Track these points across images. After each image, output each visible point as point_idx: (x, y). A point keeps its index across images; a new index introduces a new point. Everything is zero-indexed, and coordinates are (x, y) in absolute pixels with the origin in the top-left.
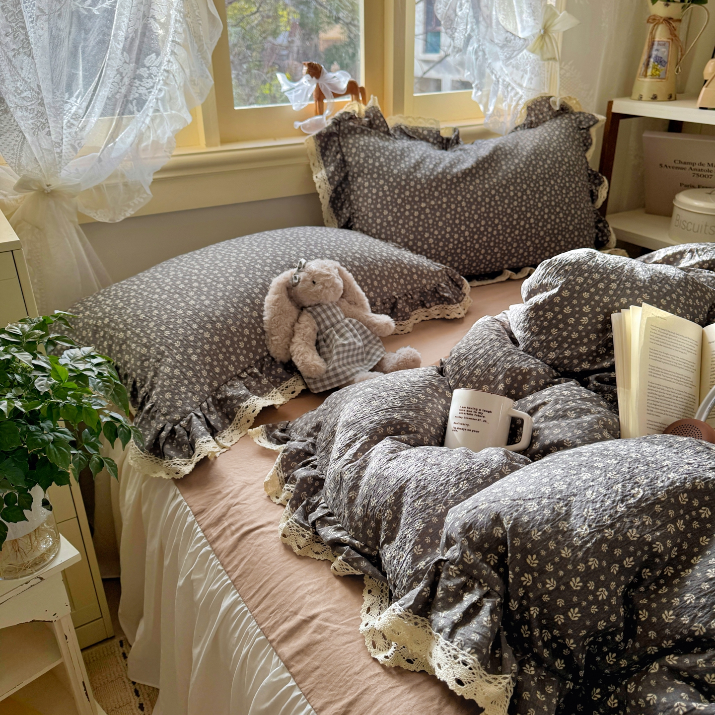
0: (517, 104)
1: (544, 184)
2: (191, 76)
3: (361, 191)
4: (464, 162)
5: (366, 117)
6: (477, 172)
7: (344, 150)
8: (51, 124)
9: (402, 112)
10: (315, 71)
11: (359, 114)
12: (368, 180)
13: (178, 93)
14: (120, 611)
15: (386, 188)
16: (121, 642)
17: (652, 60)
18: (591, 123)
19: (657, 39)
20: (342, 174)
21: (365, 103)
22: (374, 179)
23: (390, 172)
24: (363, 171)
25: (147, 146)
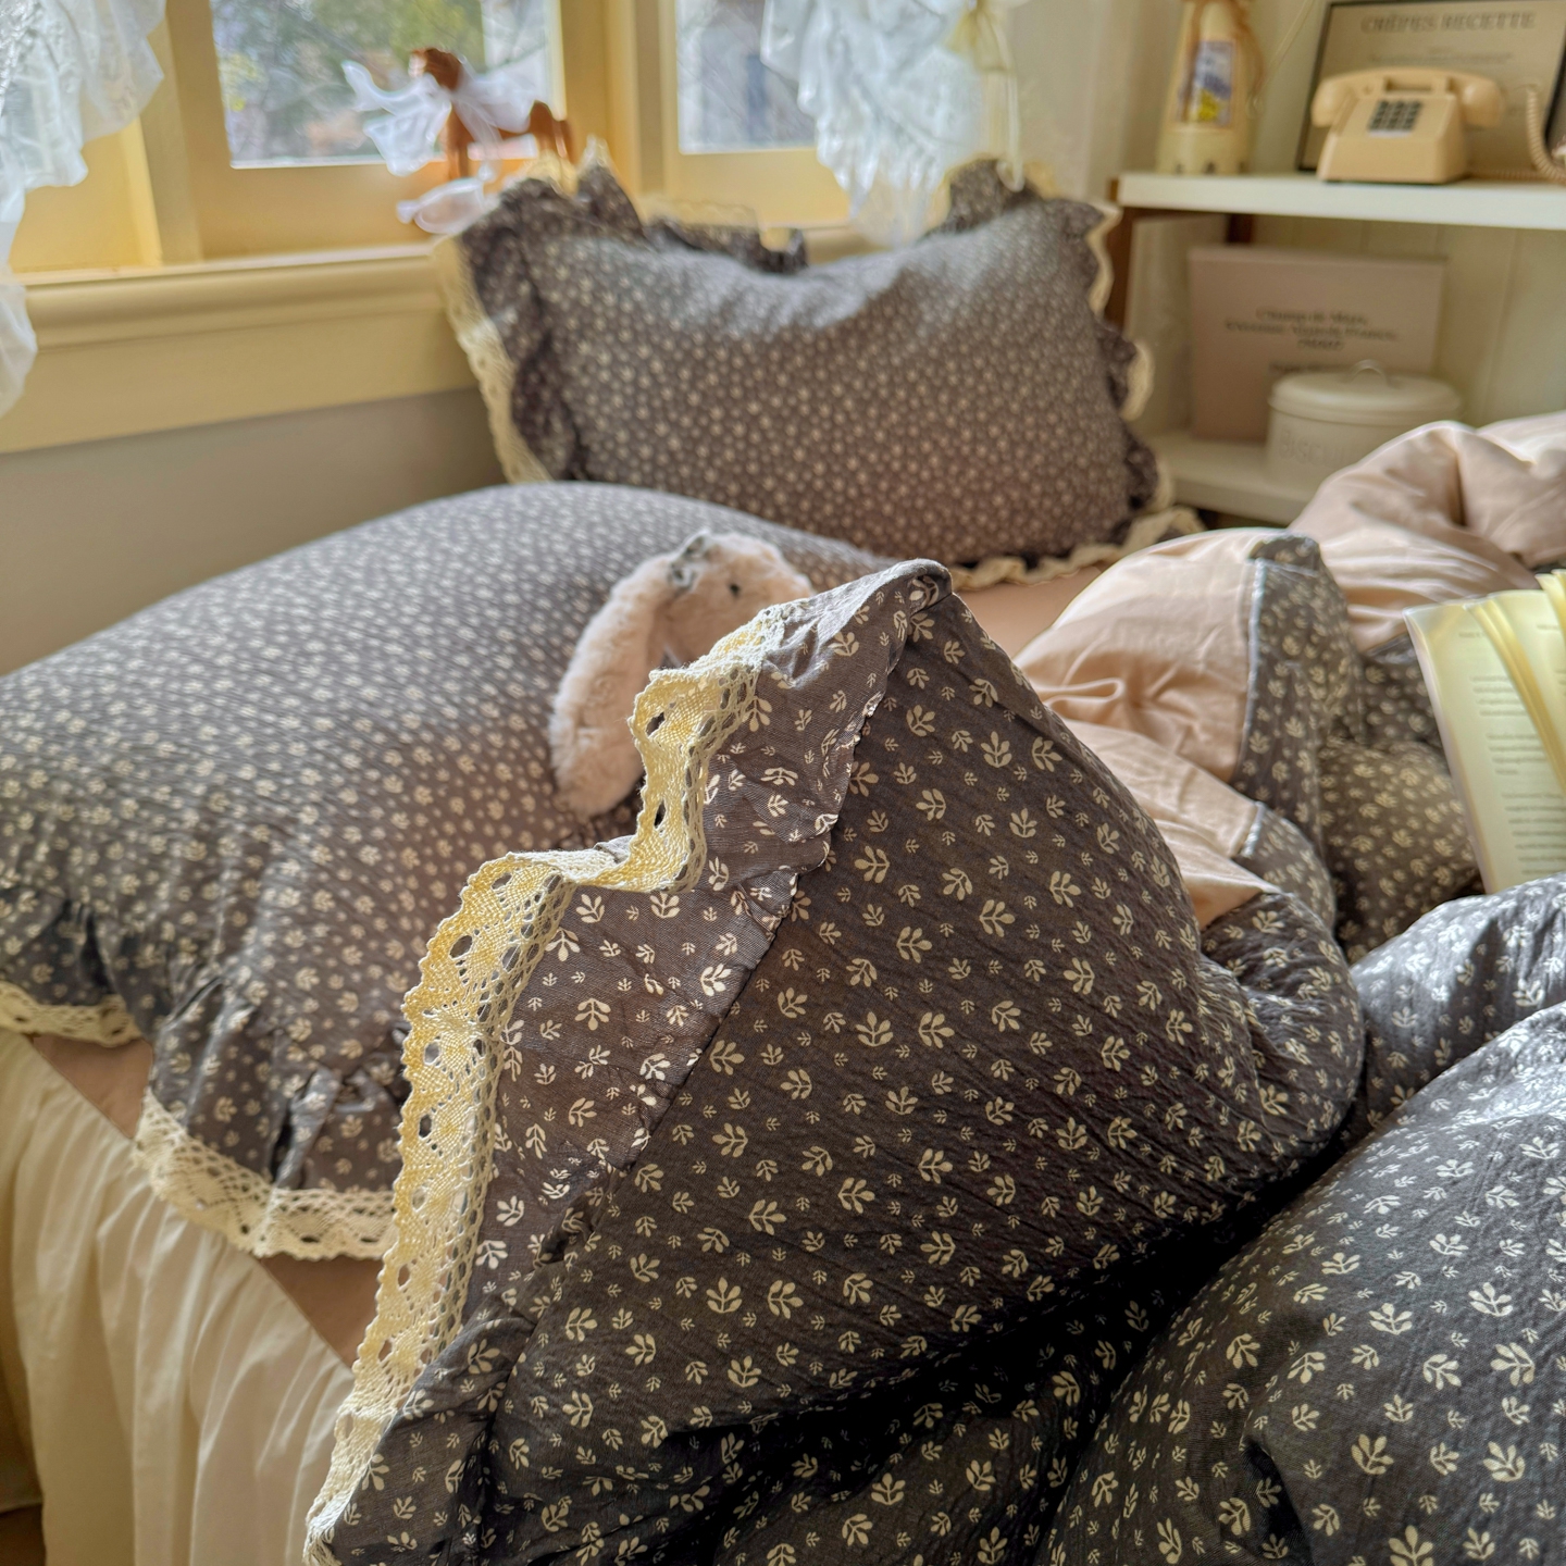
1: (1018, 359)
3: (594, 377)
4: (835, 303)
5: (582, 193)
6: (871, 327)
7: (536, 272)
9: (662, 188)
10: (445, 71)
11: (562, 185)
12: (609, 348)
15: (657, 366)
17: (1198, 85)
18: (1088, 221)
19: (1206, 37)
20: (537, 336)
21: (574, 161)
22: (624, 345)
23: (662, 326)
24: (591, 326)
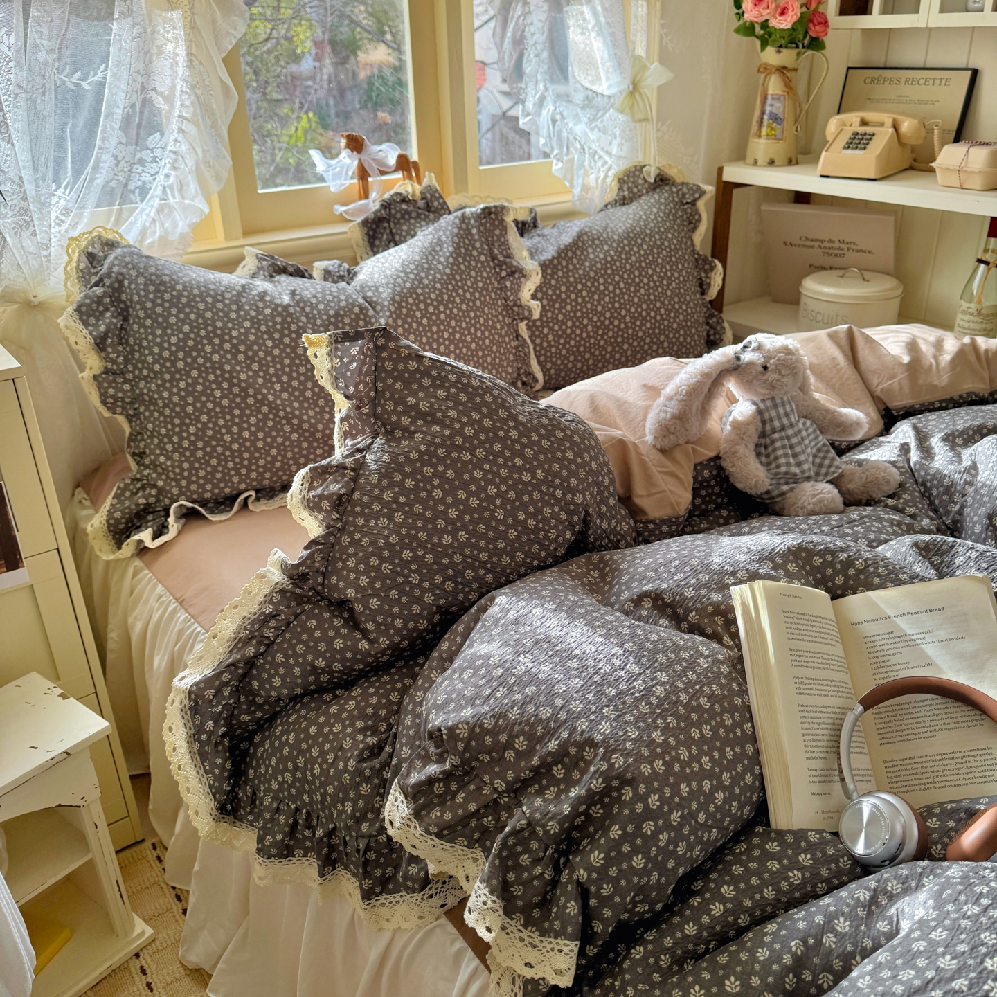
0: (606, 176)
1: (640, 274)
2: (205, 156)
4: (543, 250)
5: (423, 199)
6: (560, 263)
8: (36, 223)
9: (466, 190)
10: (356, 144)
11: (413, 195)
13: (190, 177)
14: (150, 807)
16: (154, 845)
17: (766, 117)
18: (697, 195)
19: (770, 92)
21: (420, 183)
25: (152, 243)
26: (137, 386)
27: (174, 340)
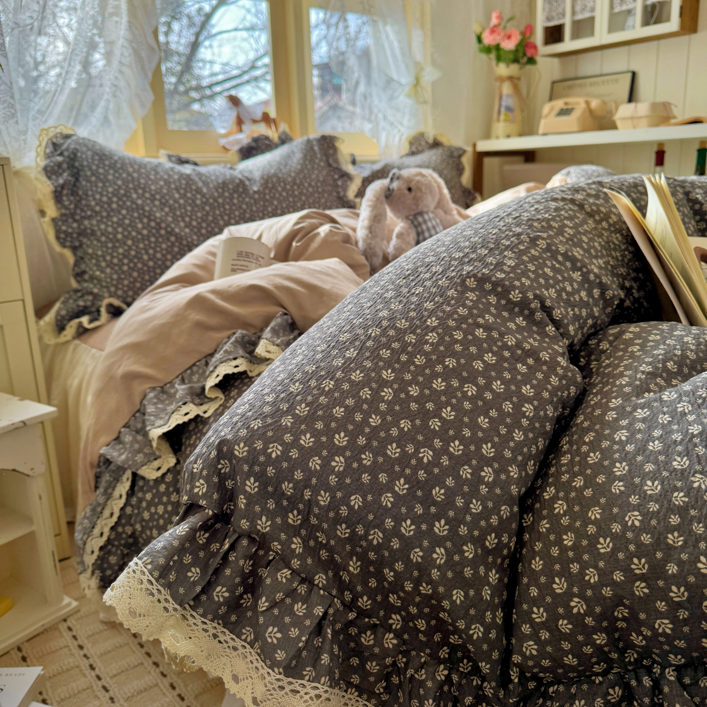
5: (280, 140)
10: (234, 102)
11: (273, 136)
13: (125, 104)
17: (503, 110)
19: (504, 93)
26: (82, 224)
27: (110, 190)
